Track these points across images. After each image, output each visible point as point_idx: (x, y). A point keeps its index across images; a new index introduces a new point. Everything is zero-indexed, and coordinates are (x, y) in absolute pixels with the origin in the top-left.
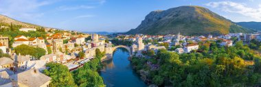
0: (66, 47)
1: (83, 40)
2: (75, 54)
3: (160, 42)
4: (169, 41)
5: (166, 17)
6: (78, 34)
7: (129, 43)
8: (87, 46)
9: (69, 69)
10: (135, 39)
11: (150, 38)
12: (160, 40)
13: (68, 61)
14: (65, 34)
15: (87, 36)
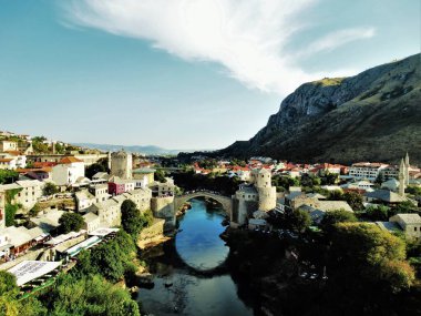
0: (10, 196)
3: (330, 188)
4: (365, 185)
7: (228, 186)
8: (92, 192)
9: (21, 282)
10: (246, 174)
11: (294, 175)
13: (16, 251)
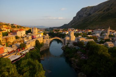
0: (6, 39)
1: (24, 32)
2: (17, 46)
3: (89, 36)
5: (96, 12)
6: (18, 27)
7: (63, 36)
8: (28, 38)
9: (12, 60)
10: (67, 33)
11: (80, 32)
12: (89, 34)
13: (10, 53)
14: (4, 26)
15: (27, 29)
